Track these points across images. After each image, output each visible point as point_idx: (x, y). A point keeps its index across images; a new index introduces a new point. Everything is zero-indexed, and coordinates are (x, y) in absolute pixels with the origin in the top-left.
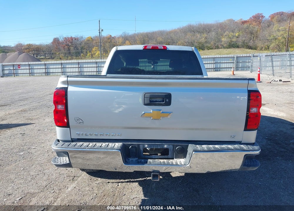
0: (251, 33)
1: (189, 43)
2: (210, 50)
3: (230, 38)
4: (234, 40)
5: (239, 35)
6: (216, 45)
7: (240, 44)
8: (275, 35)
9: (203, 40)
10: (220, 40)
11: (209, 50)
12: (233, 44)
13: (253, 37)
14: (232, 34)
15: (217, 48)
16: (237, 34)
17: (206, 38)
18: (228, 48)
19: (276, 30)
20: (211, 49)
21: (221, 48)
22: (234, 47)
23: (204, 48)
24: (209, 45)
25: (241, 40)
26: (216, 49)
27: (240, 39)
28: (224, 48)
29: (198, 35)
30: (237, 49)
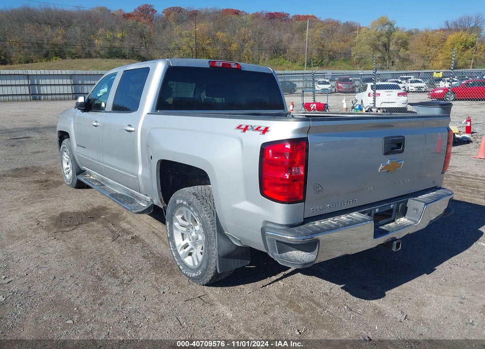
0: (142, 36)
1: (32, 43)
2: (77, 60)
3: (109, 41)
4: (116, 44)
5: (123, 37)
6: (86, 52)
7: (127, 51)
8: (177, 43)
9: (59, 40)
10: (91, 44)
11: (74, 58)
12: (117, 52)
13: (146, 44)
14: (111, 34)
15: (89, 56)
16: (119, 35)
17: (64, 37)
18: (108, 58)
19: (177, 34)
20: (78, 57)
21: (96, 57)
22: (118, 57)
23: (65, 54)
24: (74, 51)
25: (129, 46)
26: (86, 58)
27: (126, 44)
28: (102, 57)
29: (48, 30)
30: (124, 60)
